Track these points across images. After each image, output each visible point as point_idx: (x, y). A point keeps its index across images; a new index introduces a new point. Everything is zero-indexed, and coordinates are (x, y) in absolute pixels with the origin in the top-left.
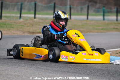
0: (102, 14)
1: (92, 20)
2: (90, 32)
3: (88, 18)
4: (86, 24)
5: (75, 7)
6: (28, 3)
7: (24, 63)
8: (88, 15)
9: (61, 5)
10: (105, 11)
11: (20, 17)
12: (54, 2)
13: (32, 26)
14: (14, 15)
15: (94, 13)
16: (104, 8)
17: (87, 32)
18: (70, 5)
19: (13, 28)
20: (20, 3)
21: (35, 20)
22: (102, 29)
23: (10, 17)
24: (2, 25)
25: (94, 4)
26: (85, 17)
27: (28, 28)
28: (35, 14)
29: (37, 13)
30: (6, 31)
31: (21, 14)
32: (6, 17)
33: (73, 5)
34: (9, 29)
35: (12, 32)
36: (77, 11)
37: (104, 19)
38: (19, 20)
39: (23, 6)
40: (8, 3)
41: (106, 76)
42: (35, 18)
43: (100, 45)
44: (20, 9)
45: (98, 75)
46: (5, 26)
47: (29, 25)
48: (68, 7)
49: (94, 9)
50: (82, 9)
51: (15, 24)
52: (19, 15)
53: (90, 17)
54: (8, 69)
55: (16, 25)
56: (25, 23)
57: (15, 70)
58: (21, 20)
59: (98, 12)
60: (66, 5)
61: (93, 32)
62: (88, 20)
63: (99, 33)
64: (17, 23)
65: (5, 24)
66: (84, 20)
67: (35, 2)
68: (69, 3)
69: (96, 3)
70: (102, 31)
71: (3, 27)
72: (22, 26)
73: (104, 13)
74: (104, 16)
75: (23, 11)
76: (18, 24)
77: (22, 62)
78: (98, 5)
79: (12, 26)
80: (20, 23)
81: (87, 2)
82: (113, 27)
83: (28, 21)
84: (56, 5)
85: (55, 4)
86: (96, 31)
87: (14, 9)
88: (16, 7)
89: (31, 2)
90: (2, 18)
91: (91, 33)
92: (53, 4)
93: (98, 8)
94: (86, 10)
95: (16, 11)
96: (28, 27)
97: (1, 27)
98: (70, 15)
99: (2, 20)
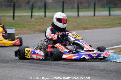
0: (108, 9)
1: (99, 16)
4: (93, 20)
8: (95, 11)
11: (32, 16)
13: (43, 24)
14: (25, 14)
15: (101, 9)
17: (94, 28)
19: (25, 27)
21: (46, 18)
22: (108, 24)
24: (14, 25)
27: (39, 27)
28: (45, 12)
29: (47, 11)
31: (32, 13)
34: (21, 29)
37: (110, 15)
38: (30, 19)
41: (110, 76)
42: (45, 16)
45: (102, 76)
46: (17, 26)
47: (39, 23)
51: (27, 23)
52: (30, 14)
53: (97, 14)
55: (27, 25)
56: (36, 22)
57: (24, 73)
58: (33, 19)
59: (105, 7)
64: (29, 22)
65: (18, 24)
70: (108, 26)
72: (33, 25)
73: (110, 8)
74: (110, 11)
76: (29, 24)
79: (24, 26)
80: (32, 22)
82: (118, 22)
83: (38, 20)
85: (63, 3)
86: (102, 27)
90: (15, 18)
94: (93, 6)
96: (38, 25)
98: (78, 12)
99: (15, 20)
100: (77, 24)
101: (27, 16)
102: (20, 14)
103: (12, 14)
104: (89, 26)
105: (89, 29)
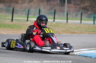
0: (93, 19)
1: (85, 24)
2: (82, 33)
3: (81, 23)
4: (80, 27)
5: (71, 13)
6: (34, 10)
7: (29, 56)
8: (81, 20)
9: (60, 11)
10: (95, 17)
11: (27, 20)
12: (54, 9)
14: (22, 19)
15: (86, 19)
16: (94, 15)
17: (80, 33)
18: (67, 12)
19: (21, 28)
20: (28, 10)
22: (92, 31)
23: (19, 20)
24: (13, 26)
25: (87, 11)
26: (79, 21)
30: (16, 31)
31: (28, 18)
32: (16, 20)
33: (70, 12)
34: (18, 30)
35: (21, 32)
36: (73, 17)
37: (94, 23)
38: (26, 22)
39: (30, 11)
40: (18, 9)
43: (91, 44)
44: (27, 14)
46: (15, 27)
48: (66, 13)
49: (86, 15)
50: (76, 15)
51: (23, 25)
52: (26, 19)
53: (83, 22)
54: (17, 61)
55: (23, 26)
58: (28, 23)
59: (89, 17)
60: (64, 12)
61: (85, 33)
62: (81, 24)
63: (90, 35)
64: (25, 25)
65: (15, 26)
66: (78, 24)
67: (39, 9)
68: (66, 10)
69: (88, 10)
70: (92, 33)
71: (14, 28)
73: (94, 18)
74: (94, 21)
75: (29, 16)
77: (28, 56)
78: (89, 13)
79: (21, 27)
81: (81, 10)
84: (56, 12)
85: (55, 10)
86: (88, 33)
87: (22, 14)
88: (24, 13)
89: (36, 9)
90: (13, 21)
91: (84, 34)
92: (53, 11)
93: (89, 15)
94: (80, 16)
95: (24, 15)
97: (12, 27)
98: (67, 20)
99: (13, 22)
100: (66, 29)
101: (24, 20)
102: (17, 18)
103: (11, 18)
104: (76, 31)
105: (76, 34)
